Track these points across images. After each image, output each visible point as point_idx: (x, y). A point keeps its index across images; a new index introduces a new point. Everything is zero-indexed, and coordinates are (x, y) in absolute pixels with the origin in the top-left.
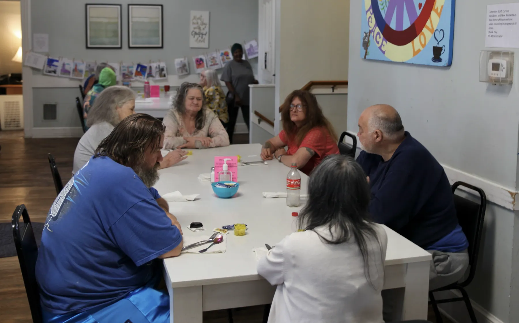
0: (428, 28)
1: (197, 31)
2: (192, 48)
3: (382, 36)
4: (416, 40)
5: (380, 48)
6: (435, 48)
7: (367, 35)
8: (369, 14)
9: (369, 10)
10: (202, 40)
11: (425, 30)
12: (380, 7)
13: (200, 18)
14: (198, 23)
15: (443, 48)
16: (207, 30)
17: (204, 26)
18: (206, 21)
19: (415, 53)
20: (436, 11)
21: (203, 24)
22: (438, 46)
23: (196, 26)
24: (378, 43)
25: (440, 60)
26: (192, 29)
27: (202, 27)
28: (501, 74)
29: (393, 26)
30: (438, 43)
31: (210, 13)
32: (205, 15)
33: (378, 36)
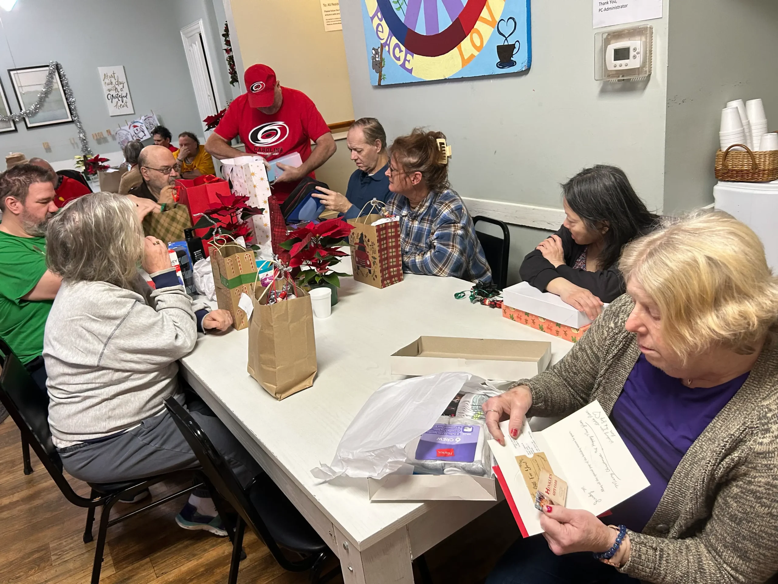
0: (485, 21)
1: (113, 93)
2: (112, 116)
3: (403, 48)
4: (466, 44)
5: (403, 66)
6: (500, 49)
7: (379, 51)
8: (376, 21)
9: (376, 14)
10: (123, 104)
11: (479, 25)
12: (395, 6)
13: (113, 76)
14: (111, 83)
15: (517, 45)
16: (126, 90)
17: (121, 86)
18: (123, 79)
19: (465, 62)
21: (119, 83)
22: (506, 43)
23: (110, 87)
24: (398, 59)
25: (513, 64)
26: (106, 93)
27: (119, 87)
28: (633, 63)
29: (421, 29)
30: (506, 39)
31: (124, 67)
32: (119, 71)
33: (397, 50)
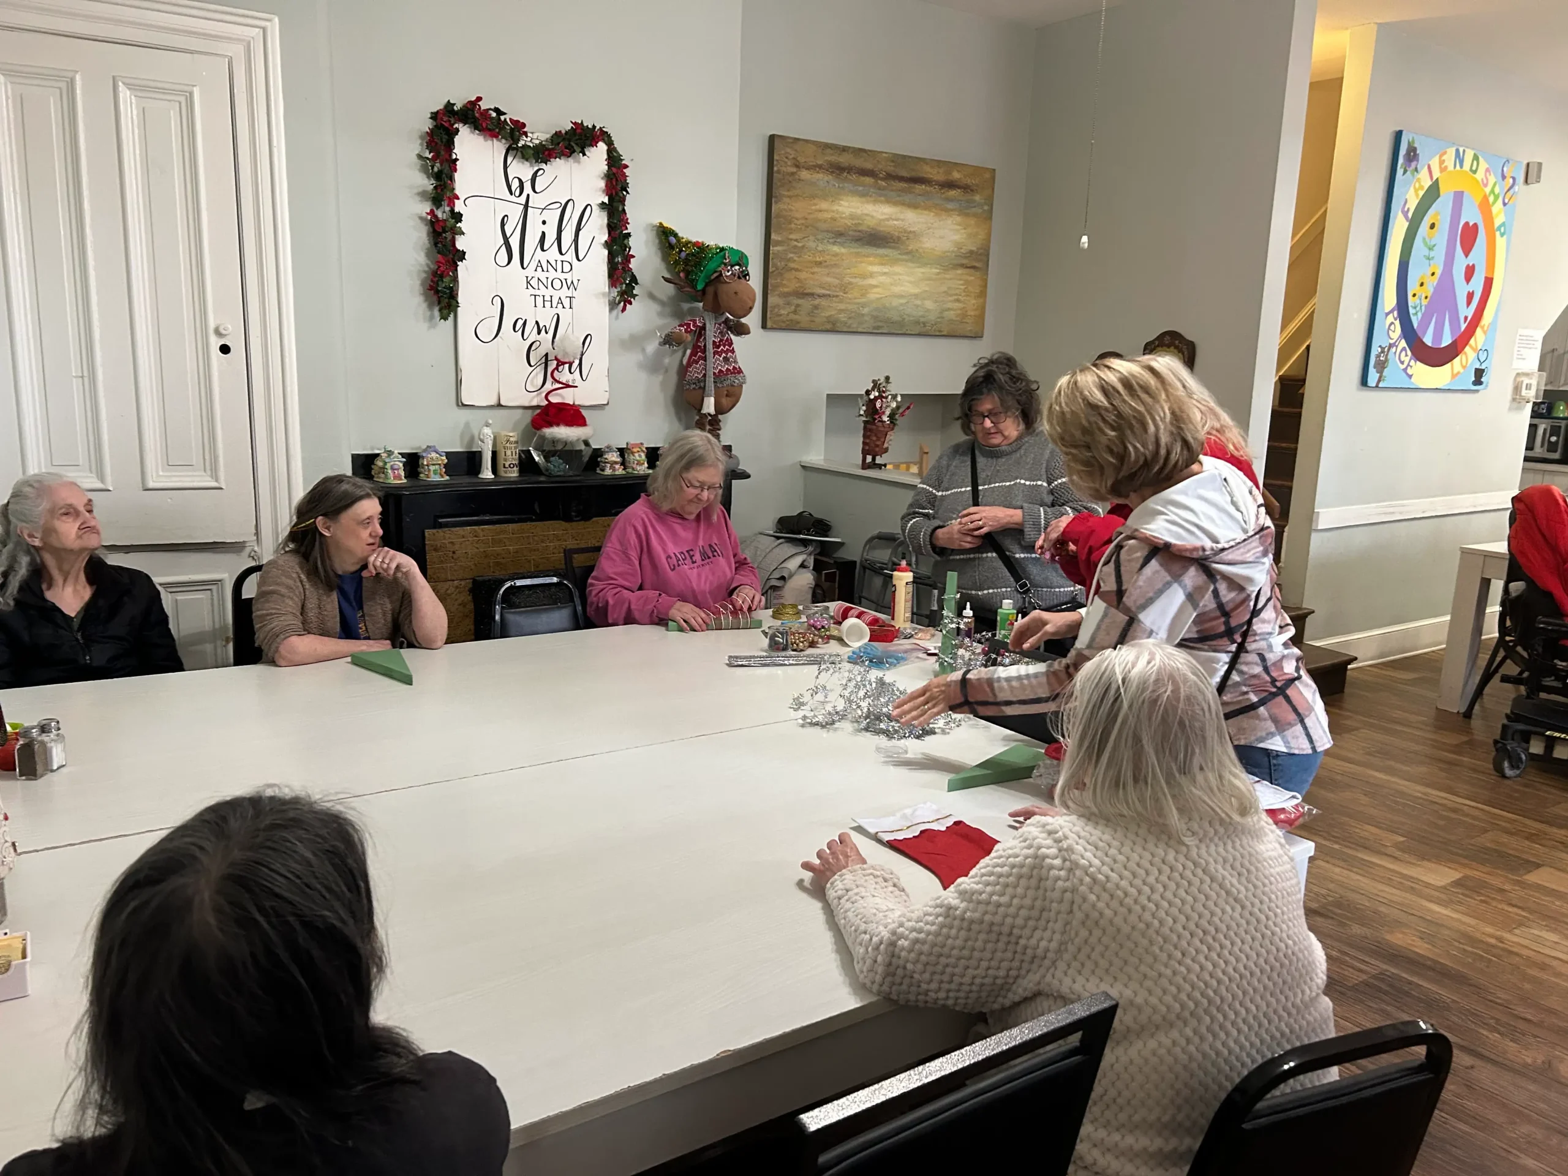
0: (1471, 347)
3: (1409, 353)
4: (1457, 361)
5: (1405, 370)
6: (1477, 370)
7: (1385, 351)
8: (1390, 319)
9: (1392, 311)
11: (1467, 349)
12: (1412, 311)
15: (1485, 370)
19: (1454, 376)
20: (1482, 328)
22: (1479, 367)
24: (1402, 363)
25: (1480, 384)
28: (1532, 393)
29: (1428, 340)
30: (1480, 364)
33: (1403, 353)
